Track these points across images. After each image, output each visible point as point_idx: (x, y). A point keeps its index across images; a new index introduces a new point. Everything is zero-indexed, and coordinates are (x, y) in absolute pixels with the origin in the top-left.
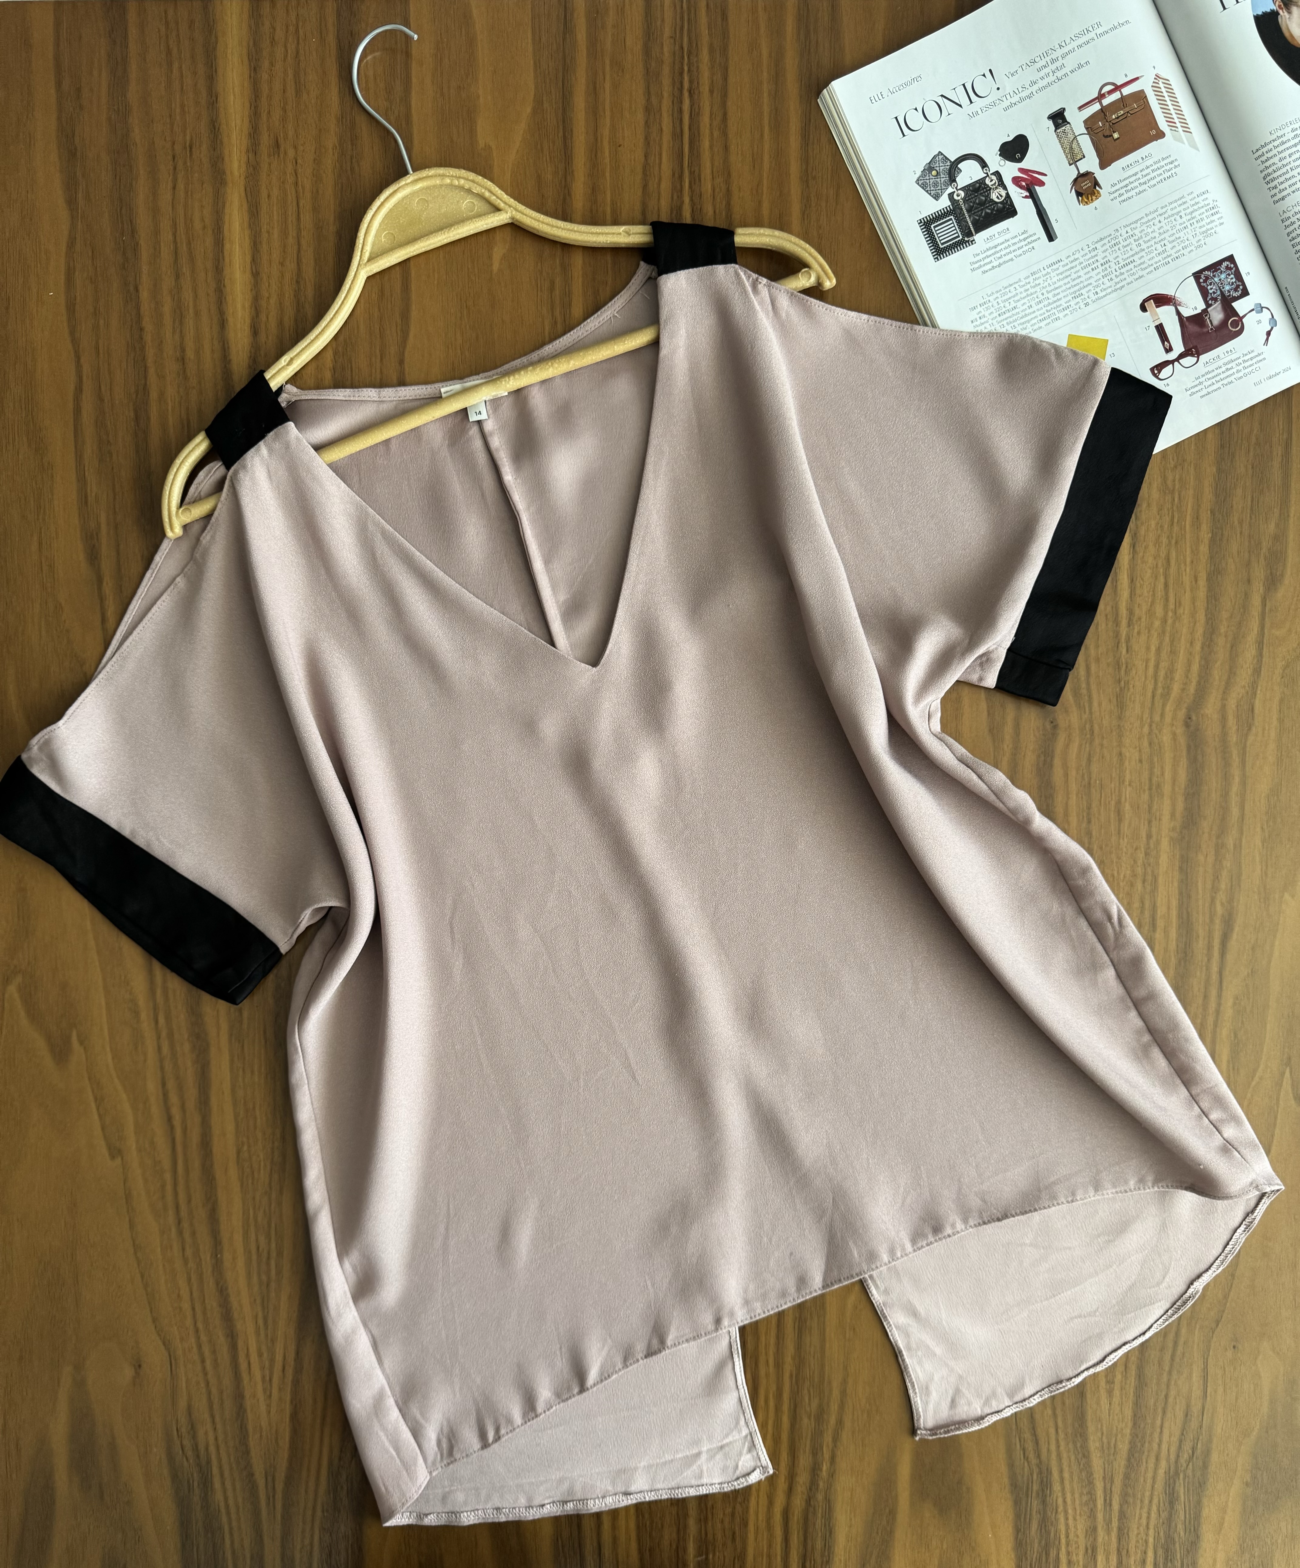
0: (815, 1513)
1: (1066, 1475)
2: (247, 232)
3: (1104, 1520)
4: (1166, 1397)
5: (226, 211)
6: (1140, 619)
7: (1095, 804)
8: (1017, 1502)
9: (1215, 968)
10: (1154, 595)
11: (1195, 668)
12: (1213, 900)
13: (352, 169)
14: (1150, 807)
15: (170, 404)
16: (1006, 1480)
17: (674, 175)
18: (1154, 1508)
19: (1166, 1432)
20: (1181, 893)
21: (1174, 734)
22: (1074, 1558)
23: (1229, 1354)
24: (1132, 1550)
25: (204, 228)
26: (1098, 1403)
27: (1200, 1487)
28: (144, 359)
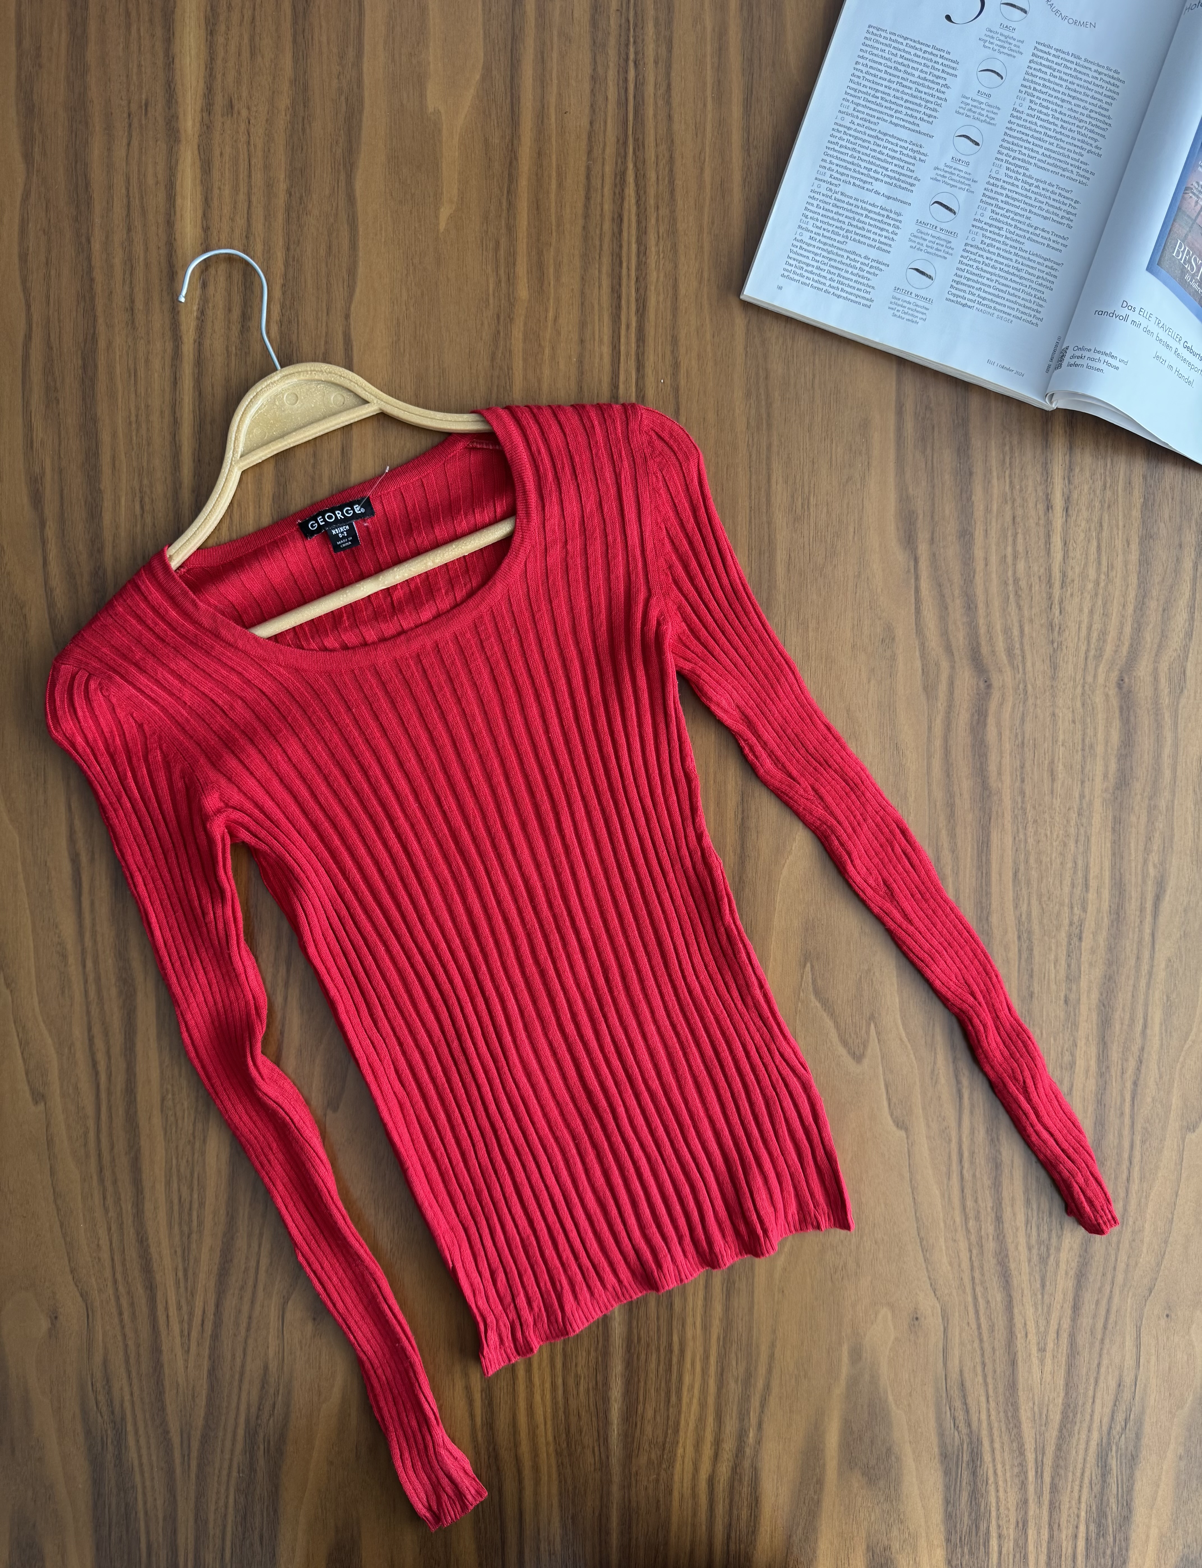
0: (740, 1480)
1: (997, 1446)
2: (199, 188)
3: (1036, 1492)
4: (1099, 1365)
5: (180, 167)
6: (1073, 581)
7: (1028, 764)
8: (947, 1473)
9: (1147, 930)
10: (1087, 558)
11: (1128, 630)
12: (1145, 862)
13: (304, 130)
14: (1083, 768)
15: (118, 354)
16: (936, 1450)
17: (618, 141)
18: (1086, 1481)
19: (1098, 1401)
20: (1114, 854)
21: (1107, 695)
22: (1005, 1532)
23: (1163, 1322)
24: (1064, 1524)
25: (157, 183)
26: (1029, 1372)
27: (1132, 1460)
28: (93, 309)
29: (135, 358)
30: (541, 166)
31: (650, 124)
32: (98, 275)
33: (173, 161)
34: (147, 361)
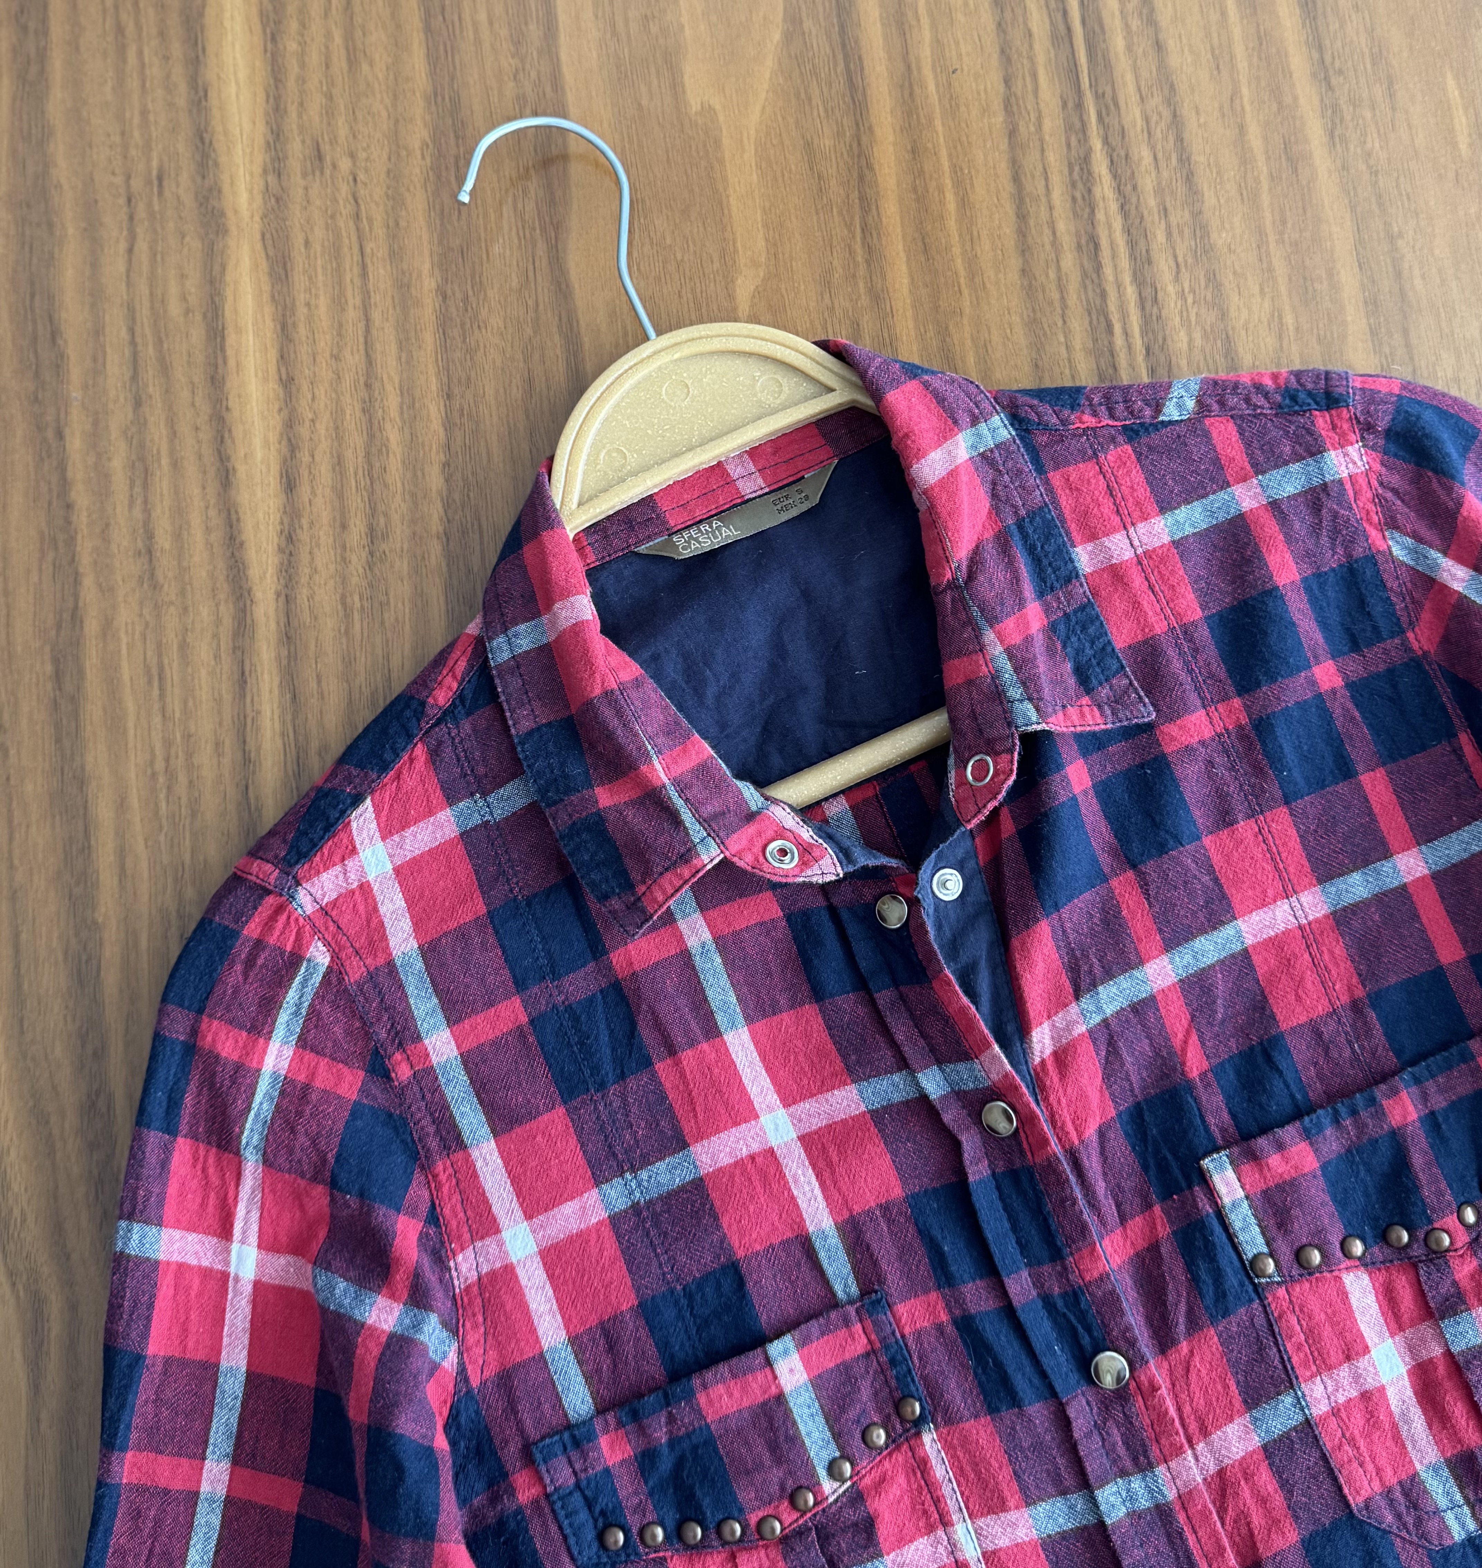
29: (159, 645)
30: (921, 172)
31: (1122, 65)
32: (81, 497)
33: (217, 268)
34: (183, 646)
